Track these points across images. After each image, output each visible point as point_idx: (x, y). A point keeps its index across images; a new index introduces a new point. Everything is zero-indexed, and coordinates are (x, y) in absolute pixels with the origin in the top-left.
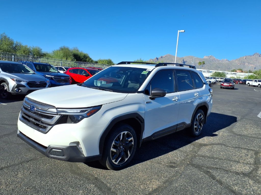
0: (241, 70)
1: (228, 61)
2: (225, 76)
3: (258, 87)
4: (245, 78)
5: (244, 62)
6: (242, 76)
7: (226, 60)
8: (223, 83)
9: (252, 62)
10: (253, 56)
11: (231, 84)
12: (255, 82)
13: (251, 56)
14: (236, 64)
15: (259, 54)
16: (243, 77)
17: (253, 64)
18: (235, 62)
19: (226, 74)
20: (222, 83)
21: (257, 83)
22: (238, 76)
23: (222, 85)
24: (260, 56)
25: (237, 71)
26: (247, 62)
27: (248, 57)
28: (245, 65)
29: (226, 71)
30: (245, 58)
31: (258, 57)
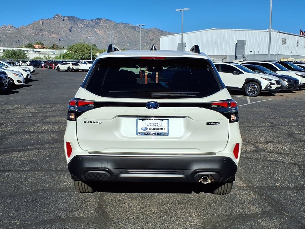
0: (40, 44)
1: (14, 28)
2: (25, 56)
4: (56, 58)
5: (41, 30)
6: (51, 54)
7: (10, 27)
9: (53, 30)
10: (54, 20)
12: (84, 65)
13: (50, 20)
14: (28, 34)
15: (61, 16)
16: (54, 56)
17: (56, 34)
18: (26, 29)
19: (26, 53)
21: (87, 65)
22: (46, 56)
24: (64, 20)
25: (35, 46)
26: (46, 30)
27: (46, 21)
28: (44, 35)
29: (23, 47)
30: (41, 23)
31: (62, 21)
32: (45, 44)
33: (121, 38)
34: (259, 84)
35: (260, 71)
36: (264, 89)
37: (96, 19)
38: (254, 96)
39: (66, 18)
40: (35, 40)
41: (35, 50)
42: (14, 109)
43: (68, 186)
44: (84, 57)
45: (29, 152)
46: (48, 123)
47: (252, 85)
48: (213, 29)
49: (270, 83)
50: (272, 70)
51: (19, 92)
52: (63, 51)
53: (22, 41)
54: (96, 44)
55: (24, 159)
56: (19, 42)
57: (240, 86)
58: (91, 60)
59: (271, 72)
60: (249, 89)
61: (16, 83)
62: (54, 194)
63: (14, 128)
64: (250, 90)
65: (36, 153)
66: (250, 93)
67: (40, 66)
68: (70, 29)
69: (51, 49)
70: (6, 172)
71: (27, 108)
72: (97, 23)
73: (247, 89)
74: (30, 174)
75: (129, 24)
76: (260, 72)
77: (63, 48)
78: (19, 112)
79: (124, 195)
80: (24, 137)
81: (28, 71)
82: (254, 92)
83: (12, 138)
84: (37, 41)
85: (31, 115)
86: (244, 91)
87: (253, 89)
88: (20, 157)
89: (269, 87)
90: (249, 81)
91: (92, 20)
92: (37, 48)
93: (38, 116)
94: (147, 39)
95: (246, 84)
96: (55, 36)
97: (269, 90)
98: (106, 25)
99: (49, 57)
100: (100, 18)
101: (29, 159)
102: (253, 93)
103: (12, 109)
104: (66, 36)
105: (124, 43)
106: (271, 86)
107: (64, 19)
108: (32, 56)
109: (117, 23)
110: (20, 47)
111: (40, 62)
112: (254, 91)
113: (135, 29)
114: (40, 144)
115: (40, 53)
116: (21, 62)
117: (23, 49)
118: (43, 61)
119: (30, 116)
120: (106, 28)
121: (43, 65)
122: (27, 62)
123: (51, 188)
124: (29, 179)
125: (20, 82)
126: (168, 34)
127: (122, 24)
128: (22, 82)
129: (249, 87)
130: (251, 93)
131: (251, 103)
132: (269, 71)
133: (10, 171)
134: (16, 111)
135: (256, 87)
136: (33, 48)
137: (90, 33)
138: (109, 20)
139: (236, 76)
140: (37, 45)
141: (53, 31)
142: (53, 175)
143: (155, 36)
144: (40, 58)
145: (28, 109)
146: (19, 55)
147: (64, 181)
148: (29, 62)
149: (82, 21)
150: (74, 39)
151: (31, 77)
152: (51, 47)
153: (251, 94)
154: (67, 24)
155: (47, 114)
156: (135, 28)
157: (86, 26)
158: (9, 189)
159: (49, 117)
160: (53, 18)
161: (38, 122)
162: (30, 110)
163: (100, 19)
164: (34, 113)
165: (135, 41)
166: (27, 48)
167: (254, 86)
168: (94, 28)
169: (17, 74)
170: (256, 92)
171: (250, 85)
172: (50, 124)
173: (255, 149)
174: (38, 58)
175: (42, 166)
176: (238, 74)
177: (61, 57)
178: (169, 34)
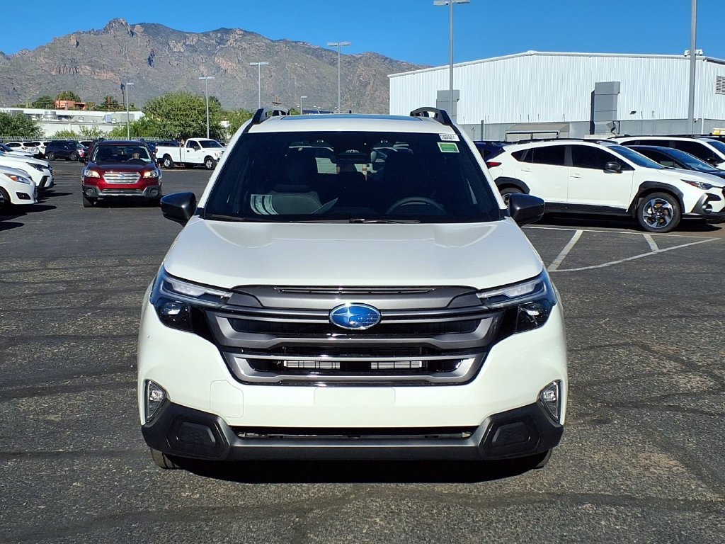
2: (33, 130)
3: (207, 168)
5: (72, 61)
6: (101, 124)
8: (101, 172)
9: (105, 61)
10: (108, 35)
11: (147, 174)
12: (192, 150)
13: (97, 33)
14: (39, 72)
15: (126, 24)
17: (112, 71)
18: (34, 60)
19: (34, 122)
20: (95, 174)
21: (198, 151)
23: (90, 181)
24: (133, 33)
25: (57, 102)
26: (86, 62)
27: (85, 37)
28: (81, 74)
29: (27, 106)
30: (73, 42)
31: (128, 37)
32: (84, 97)
33: (282, 79)
34: (677, 197)
35: (676, 163)
36: (692, 212)
37: (217, 31)
38: (664, 230)
39: (138, 29)
40: (57, 86)
41: (59, 112)
42: (14, 272)
43: (194, 502)
44: (187, 130)
45: (68, 397)
46: (112, 310)
47: (657, 202)
48: (532, 52)
49: (707, 194)
50: (707, 161)
51: (22, 225)
52: (133, 115)
53: (22, 89)
54: (217, 95)
55: (57, 420)
56: (15, 93)
57: (625, 204)
58: (206, 137)
59: (704, 165)
60: (649, 211)
61: (15, 200)
62: (156, 529)
63: (18, 327)
64: (652, 214)
65: (91, 398)
66: (653, 222)
67: (73, 157)
68: (149, 59)
69: (100, 109)
70: (8, 459)
71: (51, 269)
72: (221, 41)
73: (644, 212)
74: (78, 464)
75: (303, 43)
76: (676, 165)
77: (133, 108)
78: (31, 279)
79: (366, 533)
80: (48, 351)
81: (46, 168)
82: (662, 221)
83: (15, 355)
84: (62, 91)
85: (61, 288)
86: (634, 217)
87: (660, 212)
88: (46, 412)
89: (704, 207)
90: (647, 190)
91: (206, 34)
92: (63, 109)
93: (82, 291)
94: (351, 81)
95: (640, 199)
96: (110, 75)
97: (704, 213)
98: (244, 45)
99: (97, 131)
100: (229, 28)
101: (71, 418)
102: (661, 224)
103: (9, 272)
104: (139, 77)
105: (292, 93)
106: (710, 203)
107: (134, 31)
108: (50, 130)
109: (272, 41)
110: (18, 106)
111: (73, 145)
112: (664, 219)
113: (319, 56)
114: (98, 374)
115: (72, 120)
116: (23, 146)
117: (27, 111)
118: (80, 142)
119: (60, 292)
120: (243, 53)
121: (81, 152)
122: (39, 144)
123: (146, 508)
124: (77, 481)
125: (25, 196)
126: (408, 69)
127: (286, 42)
128: (29, 198)
129: (649, 206)
130: (656, 223)
131: (661, 251)
132: (698, 163)
133: (19, 455)
134: (22, 277)
135: (669, 206)
136: (53, 108)
137: (202, 68)
138: (252, 33)
139: (614, 176)
140: (63, 100)
141: (104, 63)
142: (146, 468)
143: (374, 73)
144: (73, 134)
145: (52, 272)
146: (16, 127)
147: (182, 486)
148: (45, 144)
149: (182, 36)
150: (159, 84)
151: (52, 184)
152: (100, 105)
153: (654, 225)
154: (141, 45)
155: (108, 286)
156: (318, 53)
157: (193, 49)
158: (22, 513)
159: (114, 292)
160: (106, 30)
161: (84, 308)
162: (57, 273)
163: (227, 31)
164: (71, 282)
165: (319, 88)
166: (36, 108)
167: (664, 203)
168: (211, 54)
169: (18, 177)
170: (668, 220)
171: (653, 201)
172: (119, 315)
173: (715, 384)
174: (68, 133)
175: (112, 438)
176: (619, 172)
177: (127, 130)
178: (411, 67)
